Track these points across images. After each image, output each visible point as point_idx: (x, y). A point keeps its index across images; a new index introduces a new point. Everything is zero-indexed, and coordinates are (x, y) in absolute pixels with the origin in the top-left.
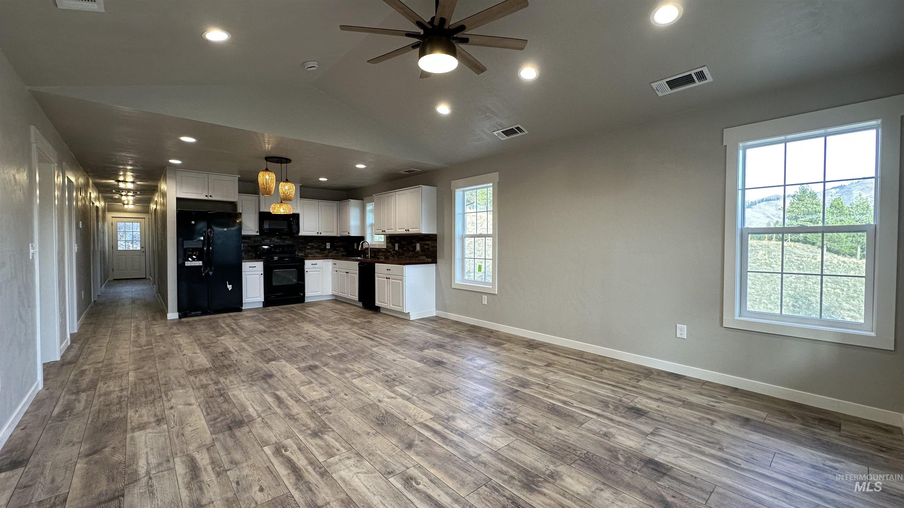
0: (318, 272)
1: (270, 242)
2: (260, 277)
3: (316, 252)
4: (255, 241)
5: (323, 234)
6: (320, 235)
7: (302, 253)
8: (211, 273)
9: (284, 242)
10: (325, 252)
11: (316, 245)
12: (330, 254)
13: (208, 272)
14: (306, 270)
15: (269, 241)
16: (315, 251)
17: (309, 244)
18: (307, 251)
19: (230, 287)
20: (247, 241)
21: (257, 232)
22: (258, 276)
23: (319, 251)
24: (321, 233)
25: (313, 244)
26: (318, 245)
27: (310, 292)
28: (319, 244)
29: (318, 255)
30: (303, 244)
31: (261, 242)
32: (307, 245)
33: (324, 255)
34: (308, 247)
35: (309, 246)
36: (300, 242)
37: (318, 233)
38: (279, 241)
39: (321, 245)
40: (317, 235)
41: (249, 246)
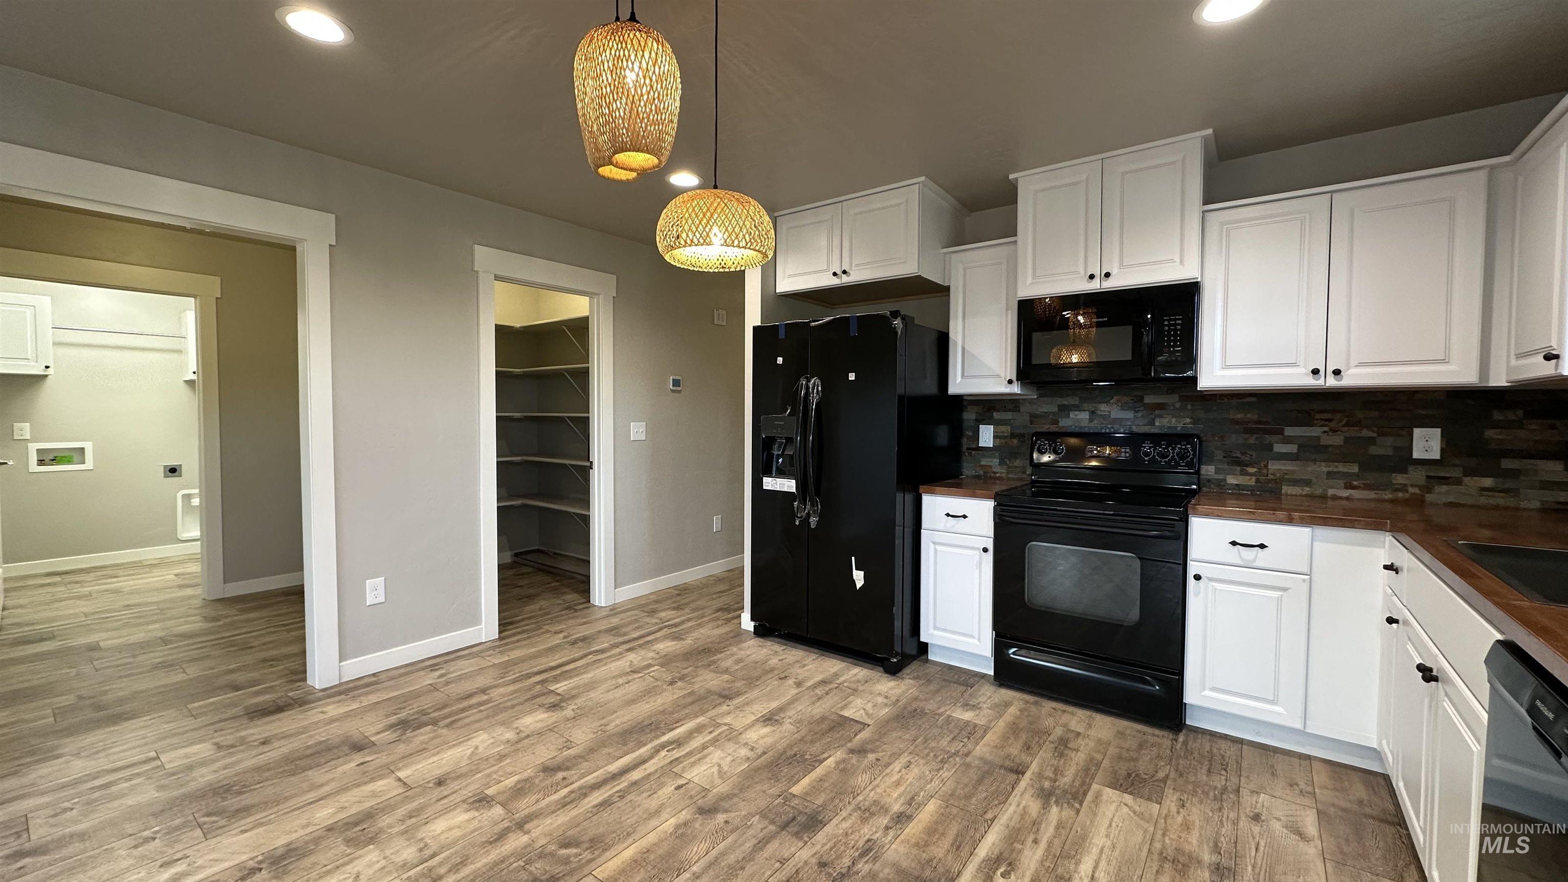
0: (1276, 594)
1: (1091, 420)
2: (981, 557)
3: (1330, 475)
4: (1034, 417)
5: (1355, 378)
6: (1332, 382)
7: (1244, 473)
8: (813, 520)
9: (1152, 423)
10: (1399, 479)
11: (1327, 440)
12: (1441, 494)
13: (808, 515)
14: (1193, 568)
15: (1084, 416)
16: (1324, 468)
17: (1289, 431)
18: (1275, 466)
19: (859, 577)
20: (1008, 416)
21: (1010, 382)
22: (977, 552)
23: (1355, 469)
24: (1337, 372)
25: (1314, 432)
26: (1347, 440)
27: (1214, 689)
28: (1353, 432)
29: (1345, 493)
30: (1250, 431)
31: (1056, 422)
32: (1268, 438)
33: (1388, 496)
34: (1279, 448)
35: (1288, 440)
36: (1236, 422)
37: (1315, 372)
38: (1130, 415)
39: (1371, 441)
40: (1310, 382)
41: (1013, 436)
